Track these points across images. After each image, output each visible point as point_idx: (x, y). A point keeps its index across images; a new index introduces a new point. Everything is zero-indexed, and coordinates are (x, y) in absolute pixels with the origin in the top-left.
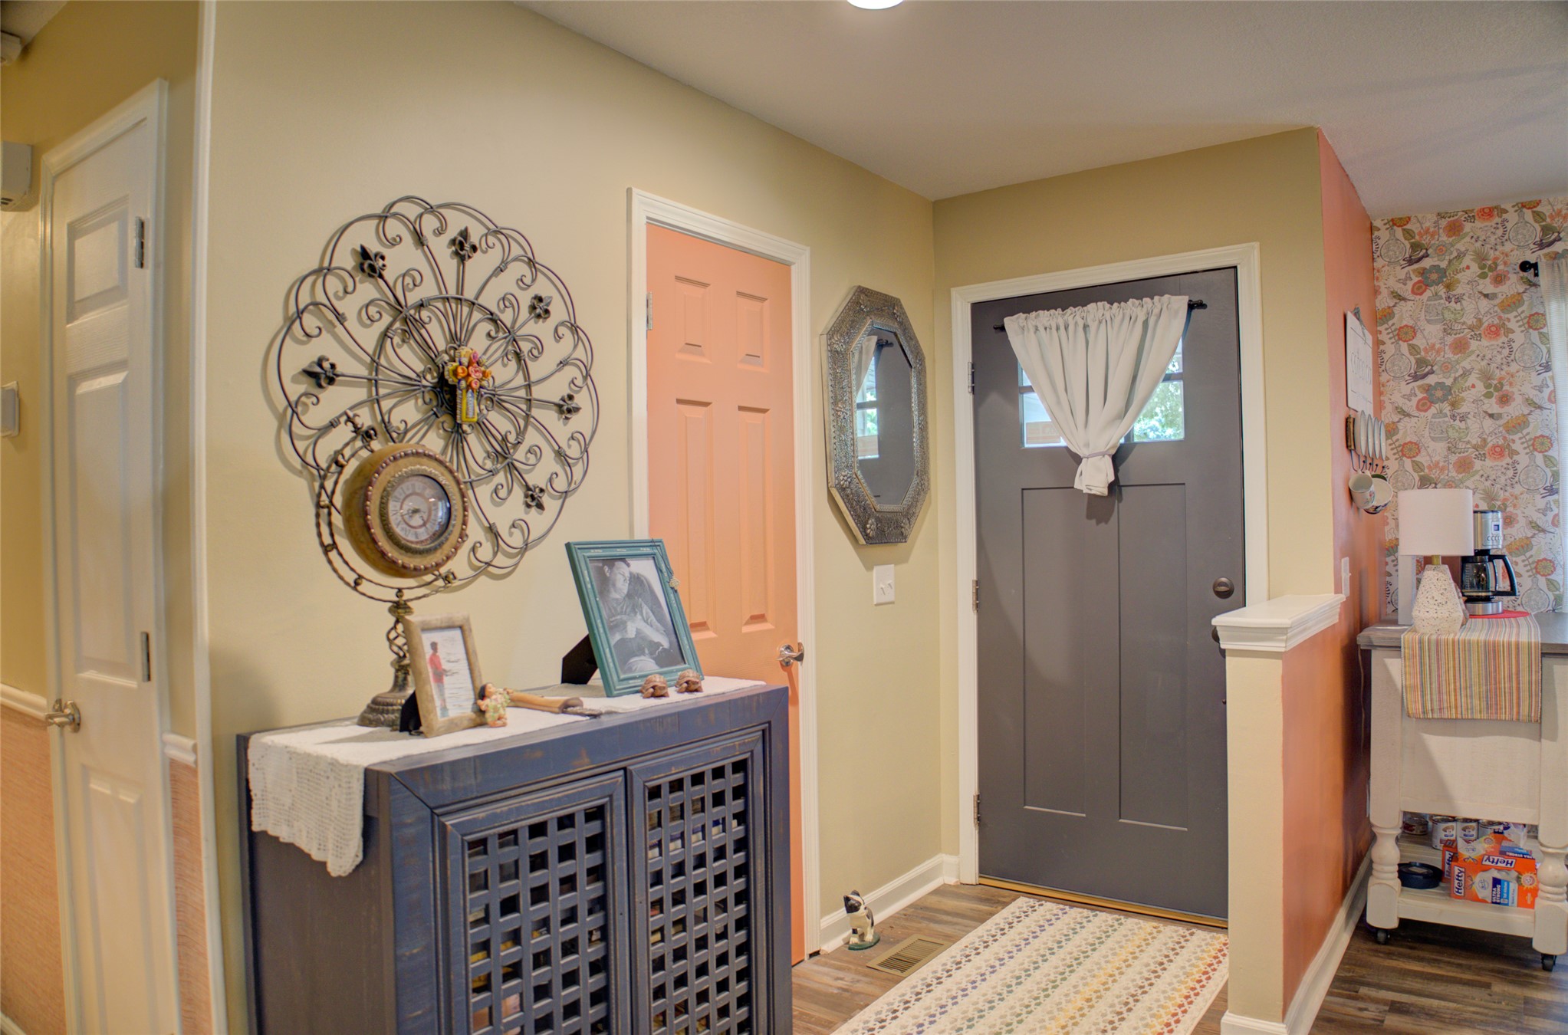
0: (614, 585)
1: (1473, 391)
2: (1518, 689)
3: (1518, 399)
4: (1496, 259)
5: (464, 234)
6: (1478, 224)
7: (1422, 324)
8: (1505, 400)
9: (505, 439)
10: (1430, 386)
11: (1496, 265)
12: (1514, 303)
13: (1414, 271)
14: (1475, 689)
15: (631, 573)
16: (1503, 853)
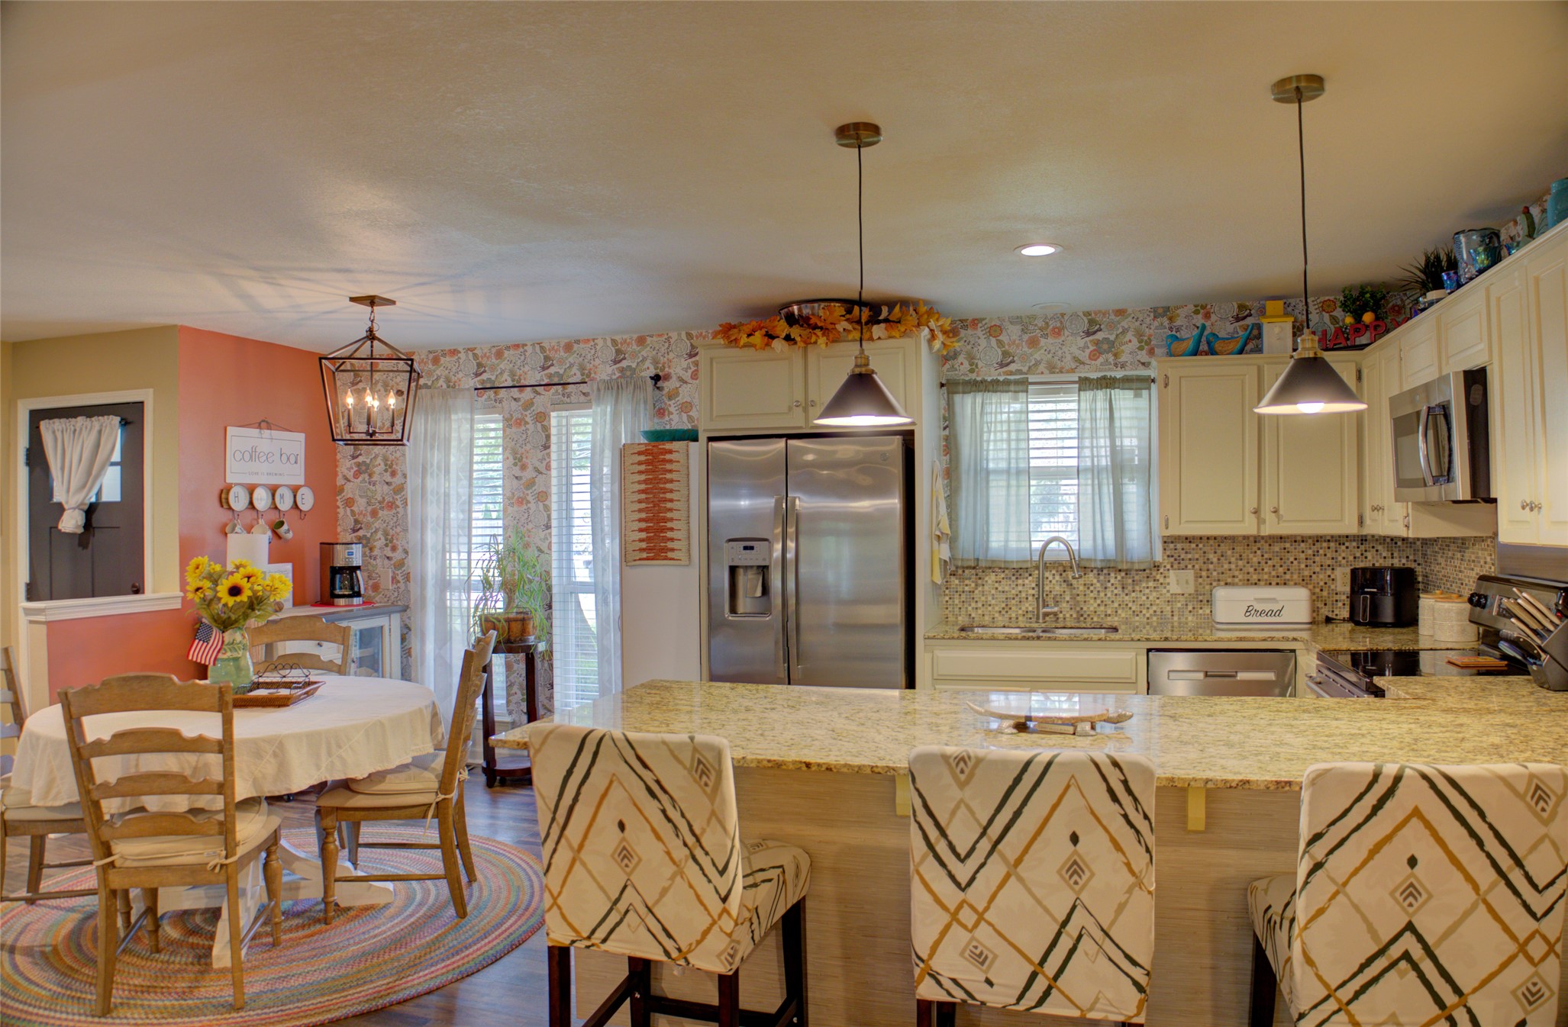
1: (379, 467)
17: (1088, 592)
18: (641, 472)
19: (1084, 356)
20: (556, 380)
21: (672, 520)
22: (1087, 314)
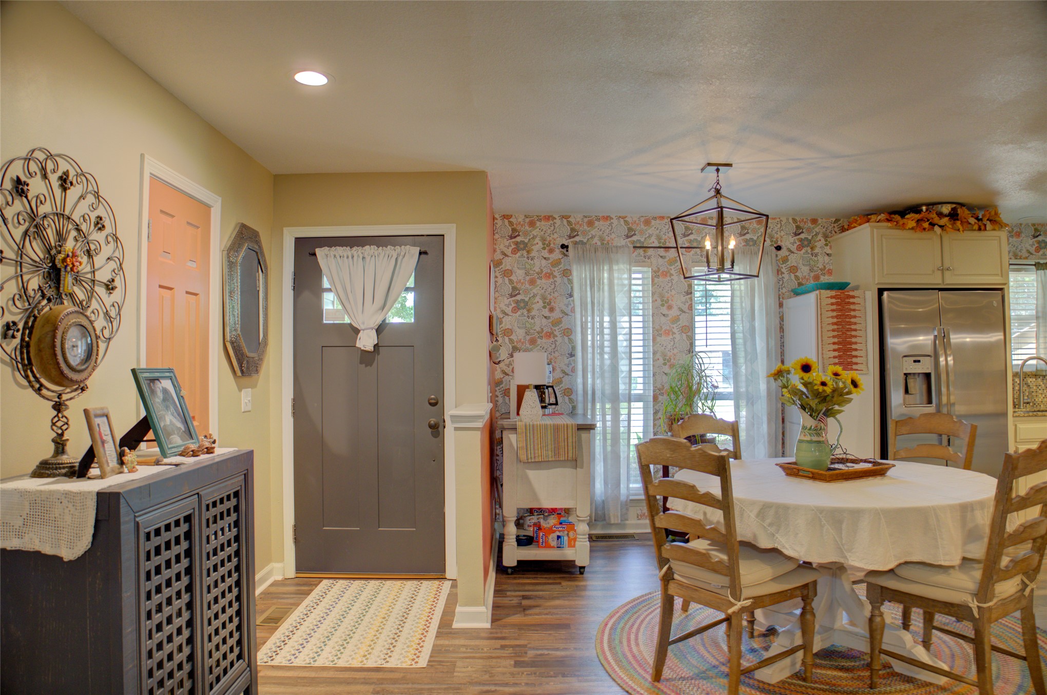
0: (157, 394)
1: (538, 305)
2: (568, 445)
3: (558, 309)
4: (550, 241)
5: (66, 173)
6: (543, 223)
7: (515, 269)
8: (552, 310)
9: (81, 303)
10: (518, 300)
11: (550, 244)
12: (556, 263)
13: (513, 242)
14: (550, 447)
15: (162, 387)
16: (561, 524)
17: (1038, 390)
18: (833, 310)
19: (1032, 250)
20: (695, 245)
21: (856, 343)
22: (1034, 225)
